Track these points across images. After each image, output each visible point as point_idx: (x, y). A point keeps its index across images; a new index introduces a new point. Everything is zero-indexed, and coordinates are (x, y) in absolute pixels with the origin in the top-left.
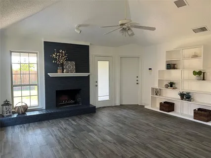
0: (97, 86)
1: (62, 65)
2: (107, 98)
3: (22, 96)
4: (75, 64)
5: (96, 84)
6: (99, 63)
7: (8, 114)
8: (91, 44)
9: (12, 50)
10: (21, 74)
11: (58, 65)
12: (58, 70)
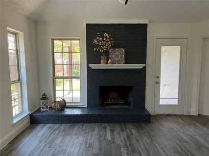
0: (158, 83)
1: (107, 53)
2: (175, 102)
3: (64, 90)
4: (125, 52)
5: (157, 80)
6: (163, 48)
7: (45, 109)
8: (150, 21)
9: (53, 38)
10: (63, 65)
11: (101, 54)
12: (102, 61)
